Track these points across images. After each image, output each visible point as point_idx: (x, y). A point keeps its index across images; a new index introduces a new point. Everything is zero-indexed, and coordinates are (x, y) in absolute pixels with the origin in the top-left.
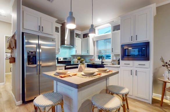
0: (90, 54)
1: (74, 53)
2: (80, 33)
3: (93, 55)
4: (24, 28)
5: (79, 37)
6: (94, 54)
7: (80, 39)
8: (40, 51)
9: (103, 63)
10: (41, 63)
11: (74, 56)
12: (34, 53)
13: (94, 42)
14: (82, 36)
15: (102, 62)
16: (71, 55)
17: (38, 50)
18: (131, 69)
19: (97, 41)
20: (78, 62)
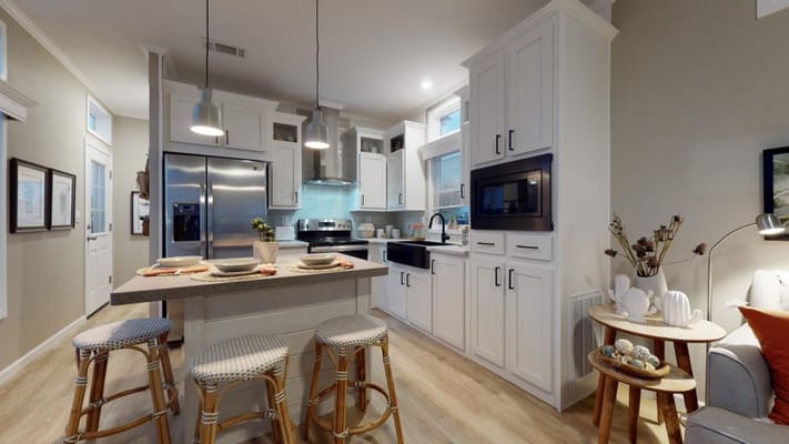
0: (408, 208)
1: (357, 207)
2: (380, 138)
3: (423, 209)
4: (172, 139)
5: (379, 151)
6: (427, 207)
7: (379, 156)
8: (210, 200)
9: (448, 238)
10: (211, 238)
11: (362, 216)
12: (193, 208)
13: (425, 165)
14: (387, 146)
15: (444, 234)
16: (352, 213)
17: (203, 200)
18: (498, 262)
19: (436, 160)
20: (375, 236)
